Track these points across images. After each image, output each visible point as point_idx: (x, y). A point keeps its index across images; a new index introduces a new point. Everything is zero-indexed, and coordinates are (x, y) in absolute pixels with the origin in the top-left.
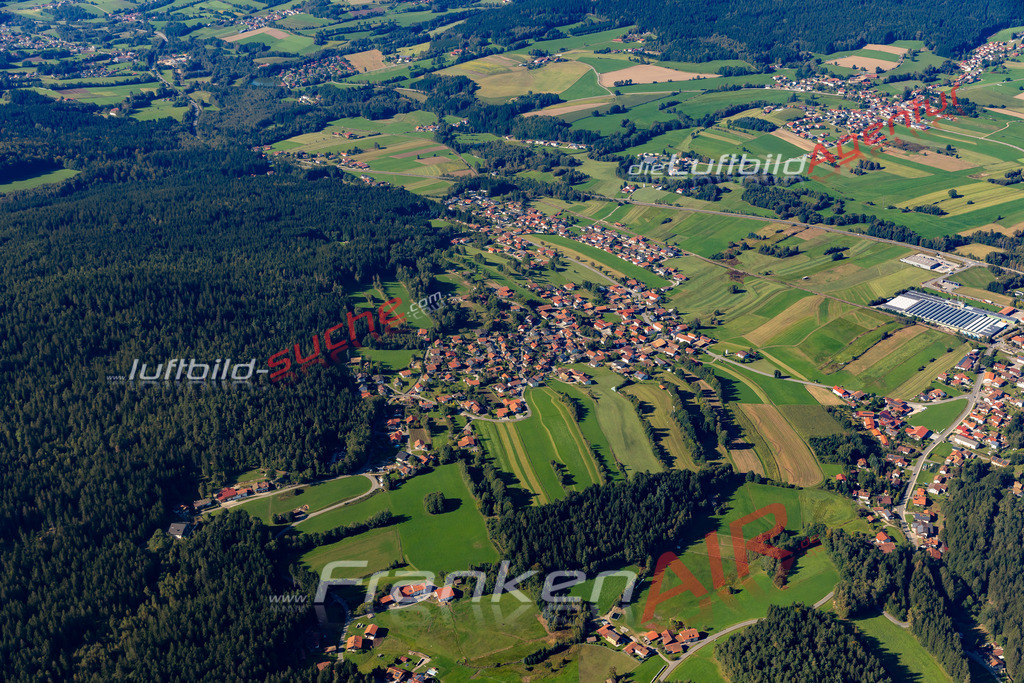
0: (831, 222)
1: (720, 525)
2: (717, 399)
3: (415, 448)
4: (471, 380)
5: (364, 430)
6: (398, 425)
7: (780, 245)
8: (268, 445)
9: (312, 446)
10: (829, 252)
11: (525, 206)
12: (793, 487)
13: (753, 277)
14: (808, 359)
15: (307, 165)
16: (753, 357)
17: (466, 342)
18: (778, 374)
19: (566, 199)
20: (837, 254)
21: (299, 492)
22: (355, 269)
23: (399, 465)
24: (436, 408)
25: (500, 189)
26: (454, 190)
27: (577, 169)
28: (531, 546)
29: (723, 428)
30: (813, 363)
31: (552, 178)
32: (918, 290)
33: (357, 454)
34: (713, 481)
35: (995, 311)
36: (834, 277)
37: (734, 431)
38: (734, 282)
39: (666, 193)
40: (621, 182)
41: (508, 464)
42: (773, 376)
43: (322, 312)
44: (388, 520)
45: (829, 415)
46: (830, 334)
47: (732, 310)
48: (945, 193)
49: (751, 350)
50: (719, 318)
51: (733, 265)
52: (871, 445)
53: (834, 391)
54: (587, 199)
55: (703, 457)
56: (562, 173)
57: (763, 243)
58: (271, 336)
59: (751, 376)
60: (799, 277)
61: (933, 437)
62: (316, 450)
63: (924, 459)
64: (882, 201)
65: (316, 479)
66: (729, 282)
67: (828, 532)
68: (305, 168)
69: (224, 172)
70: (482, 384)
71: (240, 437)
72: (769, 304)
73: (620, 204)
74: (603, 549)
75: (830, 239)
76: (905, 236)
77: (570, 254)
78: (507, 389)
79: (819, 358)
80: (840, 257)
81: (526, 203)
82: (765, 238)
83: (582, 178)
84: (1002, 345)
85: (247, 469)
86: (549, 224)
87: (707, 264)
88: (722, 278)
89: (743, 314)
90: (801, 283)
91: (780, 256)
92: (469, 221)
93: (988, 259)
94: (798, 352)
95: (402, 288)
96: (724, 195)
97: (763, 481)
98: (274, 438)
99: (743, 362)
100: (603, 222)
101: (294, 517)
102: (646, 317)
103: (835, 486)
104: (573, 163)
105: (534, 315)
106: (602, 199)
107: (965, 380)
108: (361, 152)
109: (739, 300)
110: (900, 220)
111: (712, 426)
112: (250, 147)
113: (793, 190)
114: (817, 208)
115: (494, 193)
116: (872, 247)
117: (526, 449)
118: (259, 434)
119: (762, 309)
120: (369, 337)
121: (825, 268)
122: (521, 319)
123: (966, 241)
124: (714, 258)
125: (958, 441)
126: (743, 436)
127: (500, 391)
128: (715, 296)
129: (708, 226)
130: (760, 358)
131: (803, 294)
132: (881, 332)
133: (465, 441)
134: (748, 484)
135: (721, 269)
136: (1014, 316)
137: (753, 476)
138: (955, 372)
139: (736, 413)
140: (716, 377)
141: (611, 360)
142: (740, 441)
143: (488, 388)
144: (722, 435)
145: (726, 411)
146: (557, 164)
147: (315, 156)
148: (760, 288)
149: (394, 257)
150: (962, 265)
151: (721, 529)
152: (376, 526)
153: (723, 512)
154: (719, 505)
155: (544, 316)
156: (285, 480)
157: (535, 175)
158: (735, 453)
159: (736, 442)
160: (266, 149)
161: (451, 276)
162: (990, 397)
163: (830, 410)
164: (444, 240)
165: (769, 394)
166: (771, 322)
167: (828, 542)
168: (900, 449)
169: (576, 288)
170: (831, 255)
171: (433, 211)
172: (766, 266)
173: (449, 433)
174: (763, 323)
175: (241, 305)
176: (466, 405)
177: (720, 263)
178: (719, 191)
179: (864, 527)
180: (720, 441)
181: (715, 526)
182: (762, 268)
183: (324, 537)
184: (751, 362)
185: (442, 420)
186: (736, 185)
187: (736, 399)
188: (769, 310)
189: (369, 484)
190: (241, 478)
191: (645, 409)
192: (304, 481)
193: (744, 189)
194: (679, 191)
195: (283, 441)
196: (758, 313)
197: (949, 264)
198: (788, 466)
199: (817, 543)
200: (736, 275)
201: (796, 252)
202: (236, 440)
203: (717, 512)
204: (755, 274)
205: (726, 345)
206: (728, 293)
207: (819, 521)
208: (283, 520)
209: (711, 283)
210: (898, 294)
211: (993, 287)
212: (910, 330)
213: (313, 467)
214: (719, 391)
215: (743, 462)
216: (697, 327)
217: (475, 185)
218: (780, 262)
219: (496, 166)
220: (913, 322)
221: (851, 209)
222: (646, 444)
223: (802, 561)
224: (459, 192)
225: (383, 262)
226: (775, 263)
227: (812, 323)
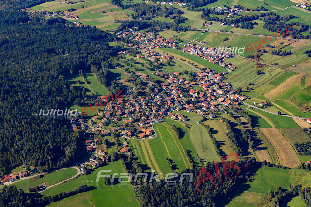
0: (308, 38)
1: (249, 187)
2: (249, 126)
3: (99, 154)
4: (127, 120)
5: (74, 146)
6: (91, 143)
7: (282, 50)
8: (26, 154)
9: (48, 154)
10: (306, 53)
11: (156, 35)
12: (286, 168)
13: (268, 66)
14: (295, 106)
15: (48, 17)
16: (267, 105)
17: (125, 102)
18: (280, 113)
19: (176, 30)
21: (42, 176)
22: (70, 67)
23: (91, 162)
24: (110, 134)
25: (143, 26)
26: (121, 28)
27: (182, 15)
28: (155, 200)
29: (251, 140)
30: (297, 107)
31: (169, 20)
33: (70, 157)
36: (309, 65)
37: (257, 142)
38: (259, 69)
39: (226, 26)
40: (204, 21)
41: (145, 160)
42: (277, 114)
43: (54, 89)
44: (86, 189)
45: (304, 133)
46: (306, 93)
47: (258, 83)
49: (267, 102)
50: (251, 87)
51: (258, 60)
53: (307, 121)
54: (186, 30)
55: (241, 154)
56: (174, 17)
57: (274, 49)
58: (28, 101)
59: (266, 114)
60: (291, 66)
62: (50, 156)
65: (50, 170)
66: (256, 69)
67: (302, 189)
68: (47, 19)
69: (7, 22)
70: (133, 122)
71: (12, 150)
72: (276, 79)
73: (203, 32)
74: (191, 200)
75: (307, 46)
77: (177, 57)
78: (145, 124)
79: (300, 105)
81: (156, 33)
82: (275, 47)
83: (184, 20)
85: (16, 166)
86: (168, 43)
87: (246, 60)
88: (253, 67)
89: (263, 84)
90: (292, 69)
91: (282, 55)
92: (128, 43)
94: (290, 102)
95: (94, 77)
96: (255, 26)
97: (271, 165)
98: (29, 151)
99: (262, 108)
100: (195, 41)
101: (39, 189)
102: (215, 87)
103: (307, 167)
104: (180, 12)
105: (159, 88)
106: (194, 30)
108: (74, 10)
109: (261, 78)
111: (246, 139)
112: (19, 9)
113: (289, 23)
114: (301, 31)
115: (140, 28)
117: (154, 153)
118: (22, 149)
119: (273, 81)
120: (77, 100)
121: (305, 61)
122: (152, 90)
124: (249, 57)
126: (262, 144)
127: (142, 125)
128: (249, 76)
129: (246, 42)
130: (271, 106)
131: (293, 73)
133: (124, 149)
134: (264, 167)
135: (253, 62)
137: (266, 163)
139: (258, 132)
140: (249, 115)
141: (197, 108)
142: (260, 146)
143: (136, 124)
144: (251, 143)
145: (253, 132)
146: (172, 13)
147: (52, 13)
148: (272, 71)
149: (90, 61)
151: (250, 189)
152: (80, 192)
153: (251, 181)
154: (249, 177)
155: (164, 88)
156: (35, 171)
157: (161, 19)
158: (257, 152)
159: (258, 147)
160: (28, 10)
161: (118, 70)
163: (305, 130)
164: (115, 52)
165: (275, 123)
166: (277, 88)
167: (302, 194)
169: (180, 74)
170: (307, 54)
171: (110, 38)
172: (275, 61)
173: (116, 146)
174: (273, 88)
175: (13, 86)
176: (125, 132)
177: (252, 60)
178: (252, 24)
180: (250, 146)
181: (247, 188)
182: (273, 61)
183: (54, 198)
184: (267, 107)
185: (112, 140)
186: (260, 21)
187: (259, 126)
188: (276, 82)
189: (76, 172)
190: (13, 171)
191: (213, 132)
192: (44, 171)
193: (264, 23)
194: (232, 25)
195: (33, 152)
196: (270, 84)
198: (284, 158)
199: (297, 195)
200: (260, 65)
201: (290, 53)
202: (11, 152)
203: (248, 181)
204: (270, 65)
205: (254, 100)
206: (256, 74)
207: (298, 184)
208: (34, 190)
209: (248, 69)
213: (49, 164)
214: (250, 122)
215: (261, 156)
216: (240, 91)
217: (131, 25)
218: (282, 58)
219: (142, 15)
222: (213, 149)
223: (289, 204)
224: (123, 28)
225: (84, 64)
226: (279, 59)
227: (297, 88)
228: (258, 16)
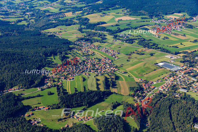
0: (154, 48)
3: (49, 84)
4: (65, 73)
5: (39, 80)
6: (47, 80)
7: (141, 53)
8: (19, 81)
9: (28, 82)
11: (91, 44)
12: (122, 95)
13: (133, 58)
15: (49, 34)
16: (126, 73)
18: (129, 76)
19: (101, 43)
20: (152, 55)
21: (24, 90)
22: (49, 53)
23: (45, 87)
24: (56, 78)
25: (87, 40)
26: (77, 40)
27: (105, 37)
28: (64, 101)
30: (138, 74)
31: (99, 38)
32: (165, 62)
33: (36, 84)
34: (106, 93)
35: (179, 66)
36: (150, 59)
39: (122, 42)
40: (113, 39)
41: (66, 88)
43: (39, 60)
44: (39, 96)
45: (136, 83)
46: (144, 69)
47: (126, 64)
48: (180, 44)
49: (126, 71)
50: (122, 65)
51: (130, 56)
52: (142, 89)
53: (139, 79)
54: (105, 43)
55: (105, 89)
56: (102, 37)
57: (138, 52)
58: (27, 63)
59: (124, 76)
60: (142, 59)
61: (155, 88)
62: (29, 83)
63: (152, 92)
64: (166, 45)
65: (28, 88)
69: (31, 35)
70: (67, 74)
71: (14, 80)
72: (134, 63)
73: (111, 44)
74: (79, 102)
75: (152, 52)
76: (168, 52)
77: (96, 52)
78: (71, 75)
80: (153, 55)
81: (92, 42)
83: (105, 39)
84: (178, 73)
85: (15, 86)
86: (95, 47)
87: (124, 56)
88: (126, 58)
89: (128, 65)
91: (140, 55)
92: (78, 46)
93: (183, 56)
94: (136, 72)
95: (57, 57)
96: (134, 43)
97: (116, 94)
98: (21, 80)
99: (123, 73)
100: (106, 47)
101: (22, 94)
102: (107, 65)
103: (131, 95)
104: (105, 36)
105: (84, 63)
106: (108, 43)
107: (167, 79)
108: (61, 32)
109: (128, 63)
110: (168, 48)
111: (110, 84)
112: (39, 31)
113: (148, 42)
114: (152, 46)
115: (85, 41)
116: (160, 54)
117: (71, 85)
118: (18, 79)
120: (47, 65)
121: (149, 57)
122: (80, 64)
123: (180, 53)
124: (126, 55)
125: (160, 89)
127: (70, 76)
128: (123, 62)
129: (128, 49)
131: (142, 62)
132: (154, 69)
133: (59, 83)
135: (127, 57)
136: (183, 67)
137: (114, 93)
138: (166, 77)
139: (117, 82)
140: (116, 76)
141: (96, 72)
142: (116, 87)
143: (68, 75)
145: (115, 82)
146: (101, 36)
147: (51, 33)
148: (133, 60)
149: (58, 51)
150: (177, 58)
152: (37, 97)
153: (106, 98)
155: (86, 63)
156: (22, 88)
157: (96, 38)
158: (113, 89)
159: (114, 87)
160: (42, 31)
161: (69, 55)
162: (170, 82)
163: (137, 83)
164: (71, 49)
165: (126, 80)
168: (147, 90)
169: (95, 59)
170: (150, 55)
171: (71, 44)
173: (57, 82)
174: (131, 67)
175: (23, 58)
176: (62, 78)
179: (133, 102)
180: (111, 86)
181: (104, 101)
182: (135, 57)
183: (26, 98)
185: (56, 80)
187: (118, 80)
188: (132, 65)
189: (38, 89)
190: (14, 87)
191: (97, 80)
192: (25, 88)
193: (138, 42)
194: (125, 42)
195: (23, 81)
197: (175, 57)
198: (123, 92)
199: (122, 104)
200: (129, 58)
201: (144, 54)
202: (14, 81)
205: (121, 70)
206: (126, 61)
208: (20, 95)
209: (124, 59)
210: (161, 62)
211: (181, 62)
212: (161, 69)
213: (27, 86)
214: (115, 78)
216: (116, 67)
217: (82, 39)
219: (88, 36)
220: (162, 68)
221: (159, 46)
222: (95, 86)
223: (118, 107)
224: (78, 40)
225: (55, 52)
226: (138, 56)
227: (141, 67)
228: (137, 39)
